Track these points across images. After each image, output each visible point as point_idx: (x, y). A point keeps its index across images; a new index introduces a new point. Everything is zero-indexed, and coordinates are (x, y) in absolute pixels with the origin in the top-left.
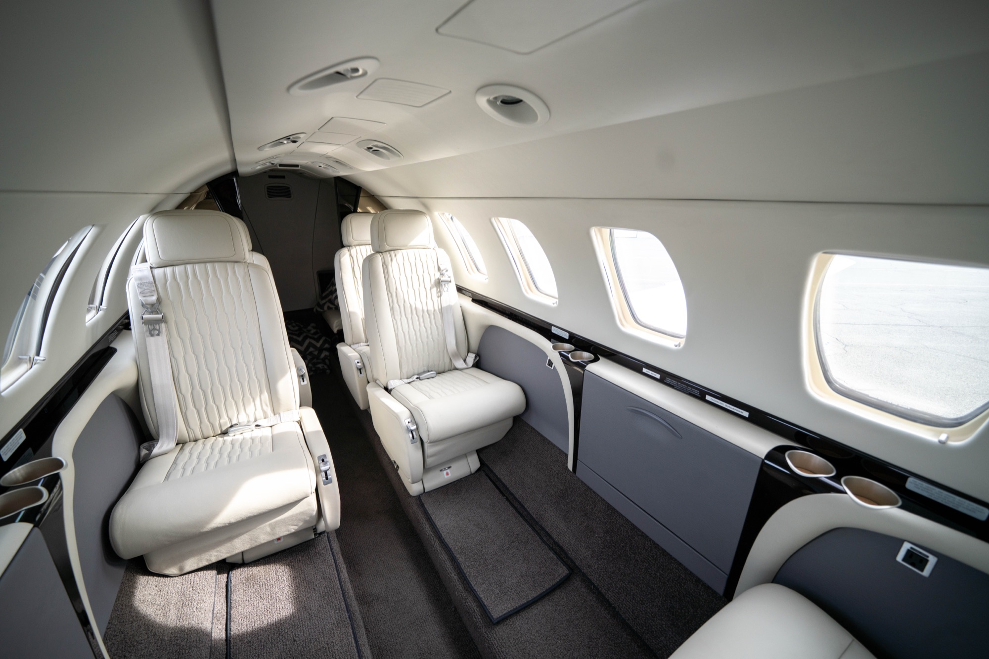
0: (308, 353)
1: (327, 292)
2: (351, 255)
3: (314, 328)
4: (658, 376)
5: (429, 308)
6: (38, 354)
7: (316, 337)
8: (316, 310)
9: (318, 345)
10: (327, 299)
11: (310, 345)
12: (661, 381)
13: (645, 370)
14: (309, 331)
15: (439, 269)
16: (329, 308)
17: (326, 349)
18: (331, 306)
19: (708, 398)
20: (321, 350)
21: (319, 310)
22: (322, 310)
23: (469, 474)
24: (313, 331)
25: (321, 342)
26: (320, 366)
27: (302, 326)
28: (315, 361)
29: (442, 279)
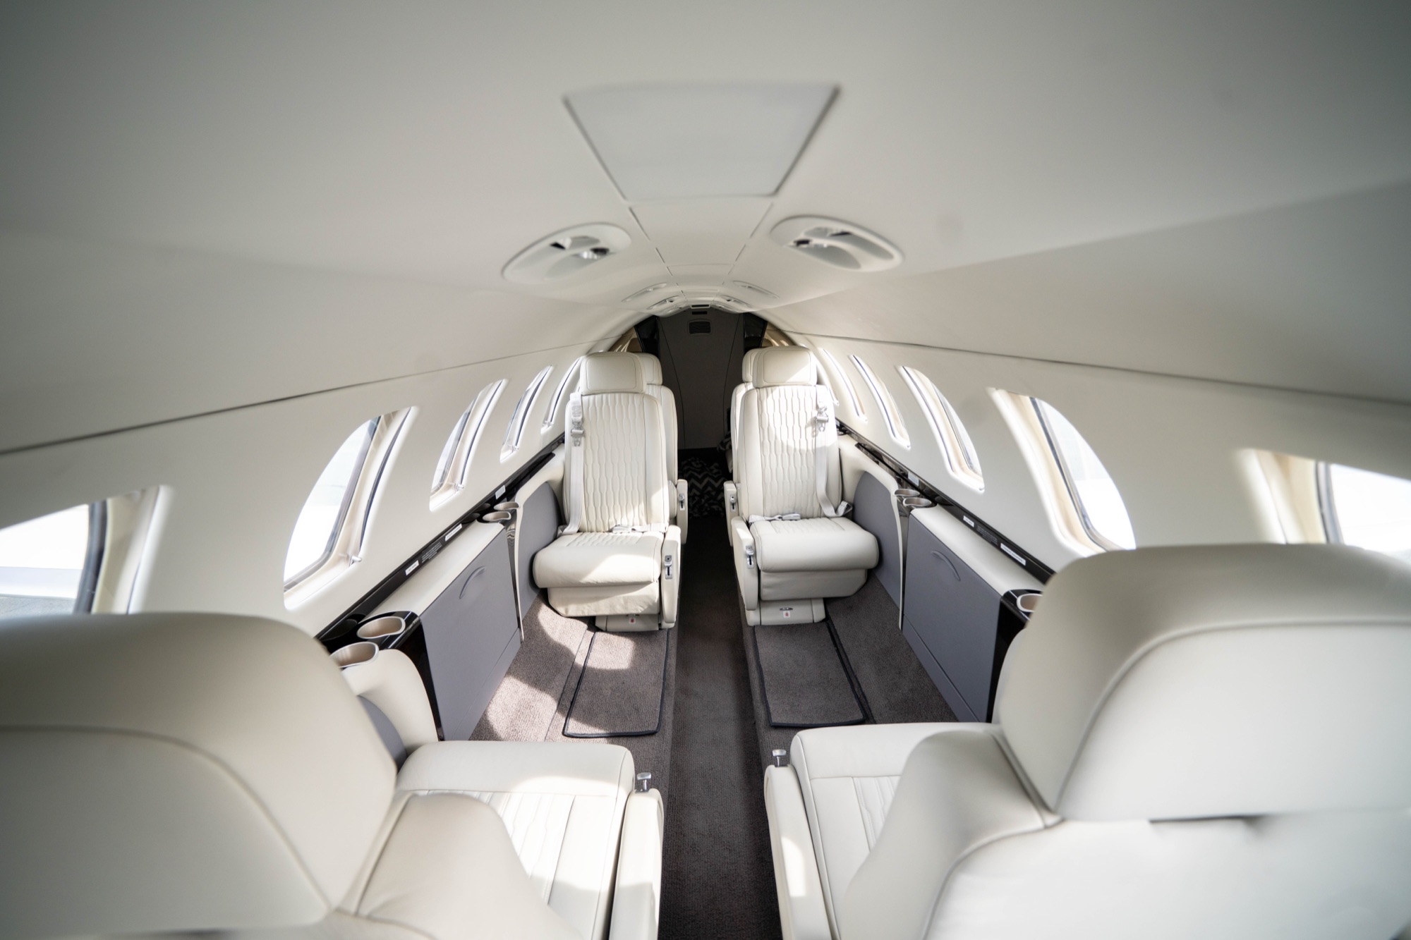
0: (706, 492)
5: (802, 448)
6: (516, 444)
8: (719, 449)
12: (974, 529)
14: (711, 470)
15: (817, 407)
21: (722, 448)
22: (724, 449)
23: (811, 621)
24: (715, 471)
27: (705, 464)
28: (712, 501)
29: (819, 418)
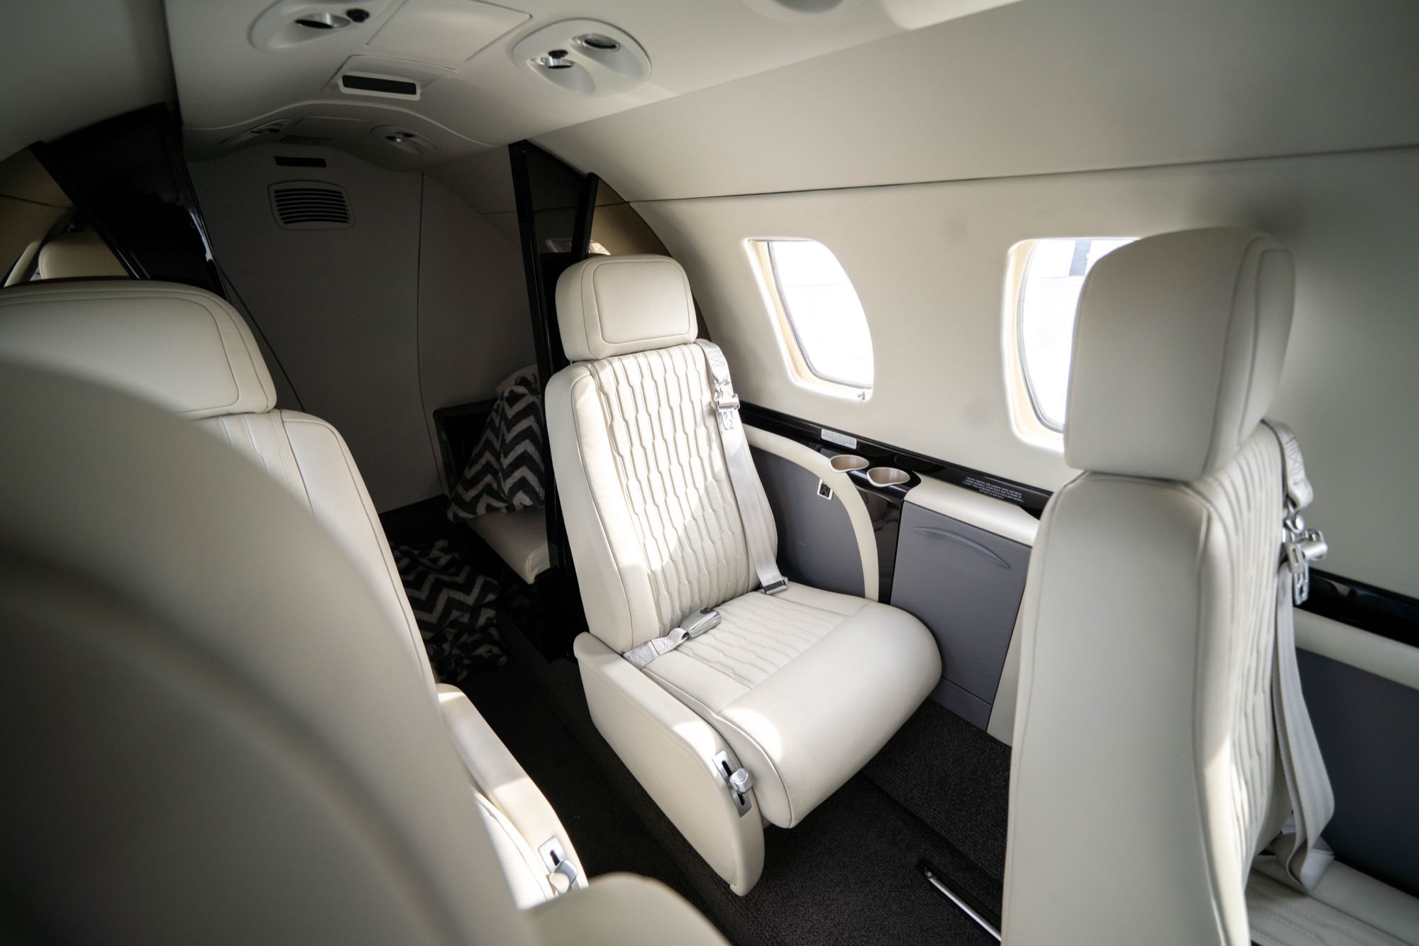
1: (478, 467)
3: (445, 550)
7: (460, 579)
8: (456, 516)
9: (470, 600)
10: (480, 486)
11: (452, 604)
16: (490, 509)
17: (490, 605)
18: (496, 504)
20: (475, 611)
21: (463, 514)
22: (471, 516)
25: (476, 591)
26: (482, 651)
28: (465, 638)
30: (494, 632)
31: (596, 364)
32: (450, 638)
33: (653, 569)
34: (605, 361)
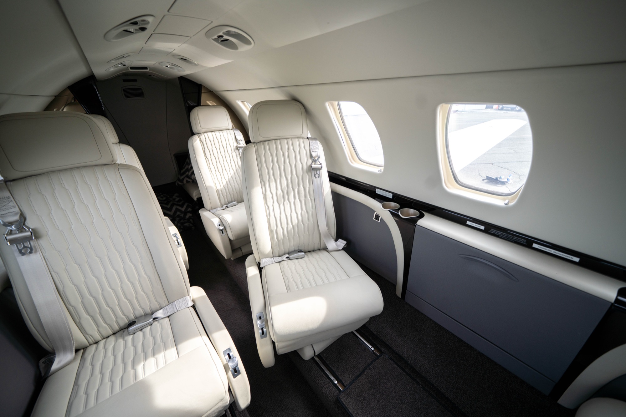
0: (176, 215)
1: (184, 170)
2: (201, 140)
3: (177, 197)
4: (483, 228)
7: (180, 203)
8: (178, 184)
9: (183, 209)
10: (185, 175)
11: (177, 210)
13: (468, 223)
14: (174, 199)
15: (311, 156)
16: (187, 182)
17: (189, 212)
18: (189, 180)
19: (535, 245)
20: (185, 213)
21: (180, 183)
22: (182, 184)
24: (177, 199)
25: (185, 207)
26: (186, 224)
27: (168, 196)
28: (182, 221)
29: (313, 166)
30: (191, 220)
31: (200, 134)
32: (177, 220)
33: (218, 189)
34: (202, 134)
